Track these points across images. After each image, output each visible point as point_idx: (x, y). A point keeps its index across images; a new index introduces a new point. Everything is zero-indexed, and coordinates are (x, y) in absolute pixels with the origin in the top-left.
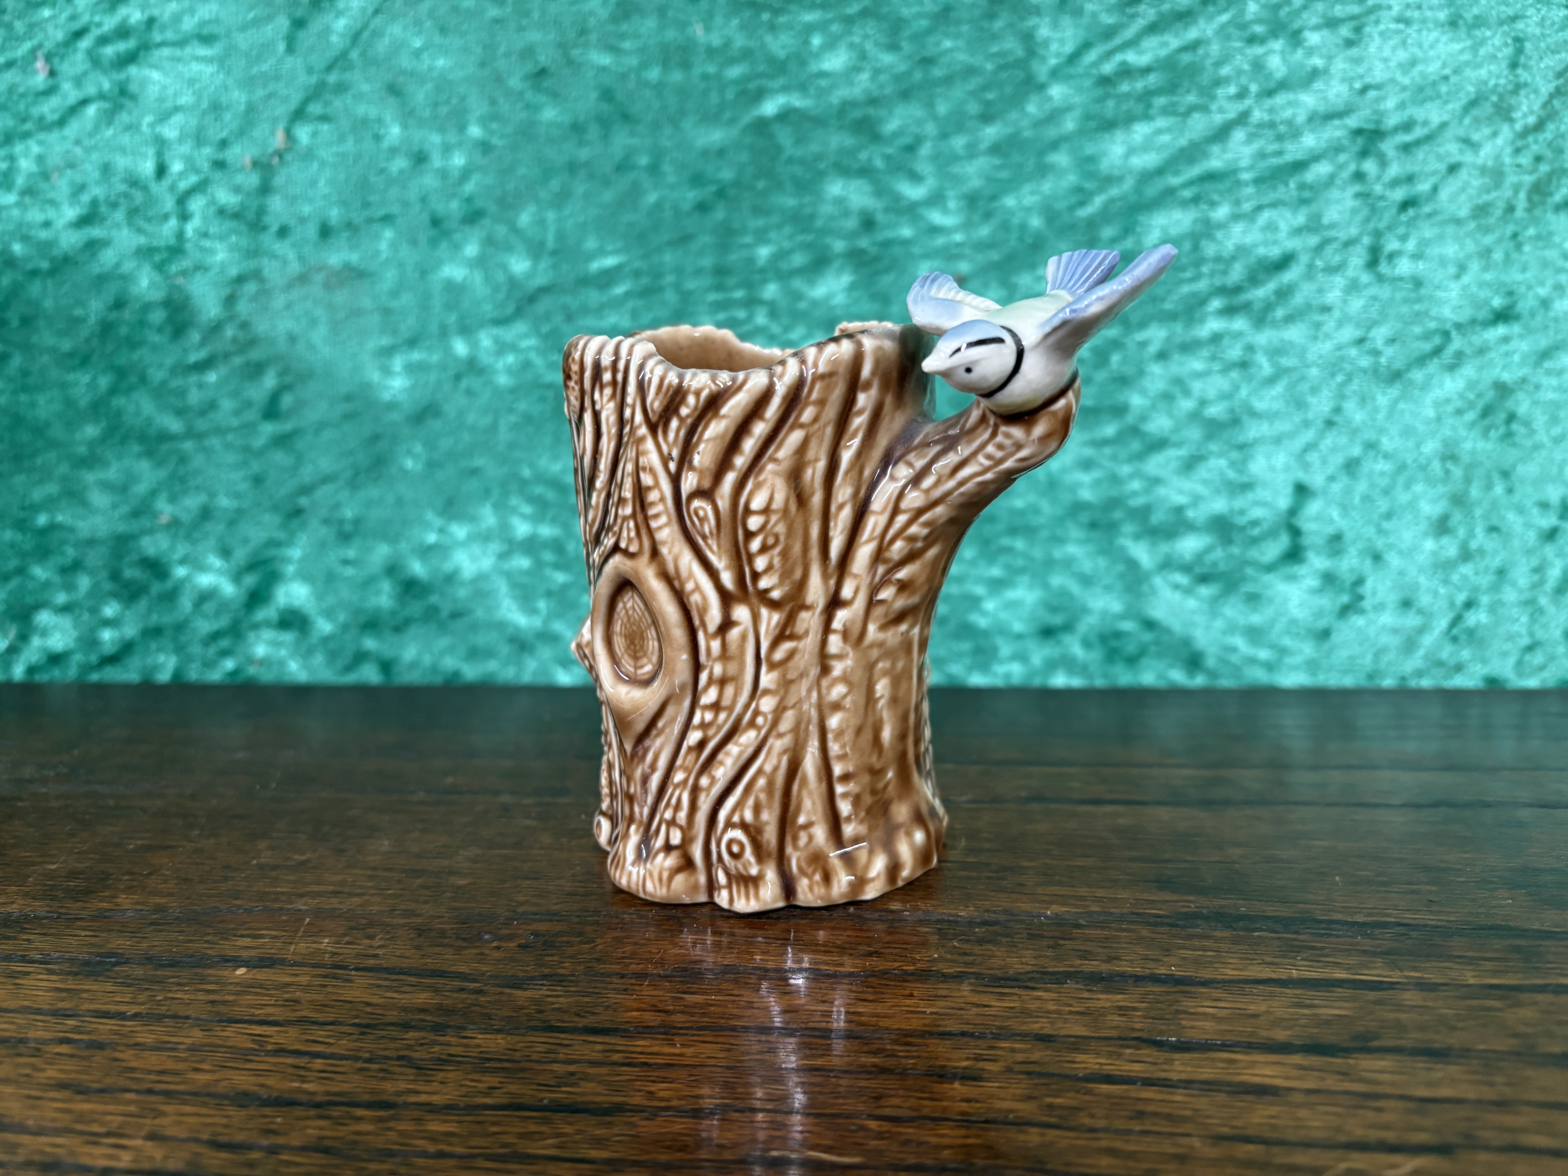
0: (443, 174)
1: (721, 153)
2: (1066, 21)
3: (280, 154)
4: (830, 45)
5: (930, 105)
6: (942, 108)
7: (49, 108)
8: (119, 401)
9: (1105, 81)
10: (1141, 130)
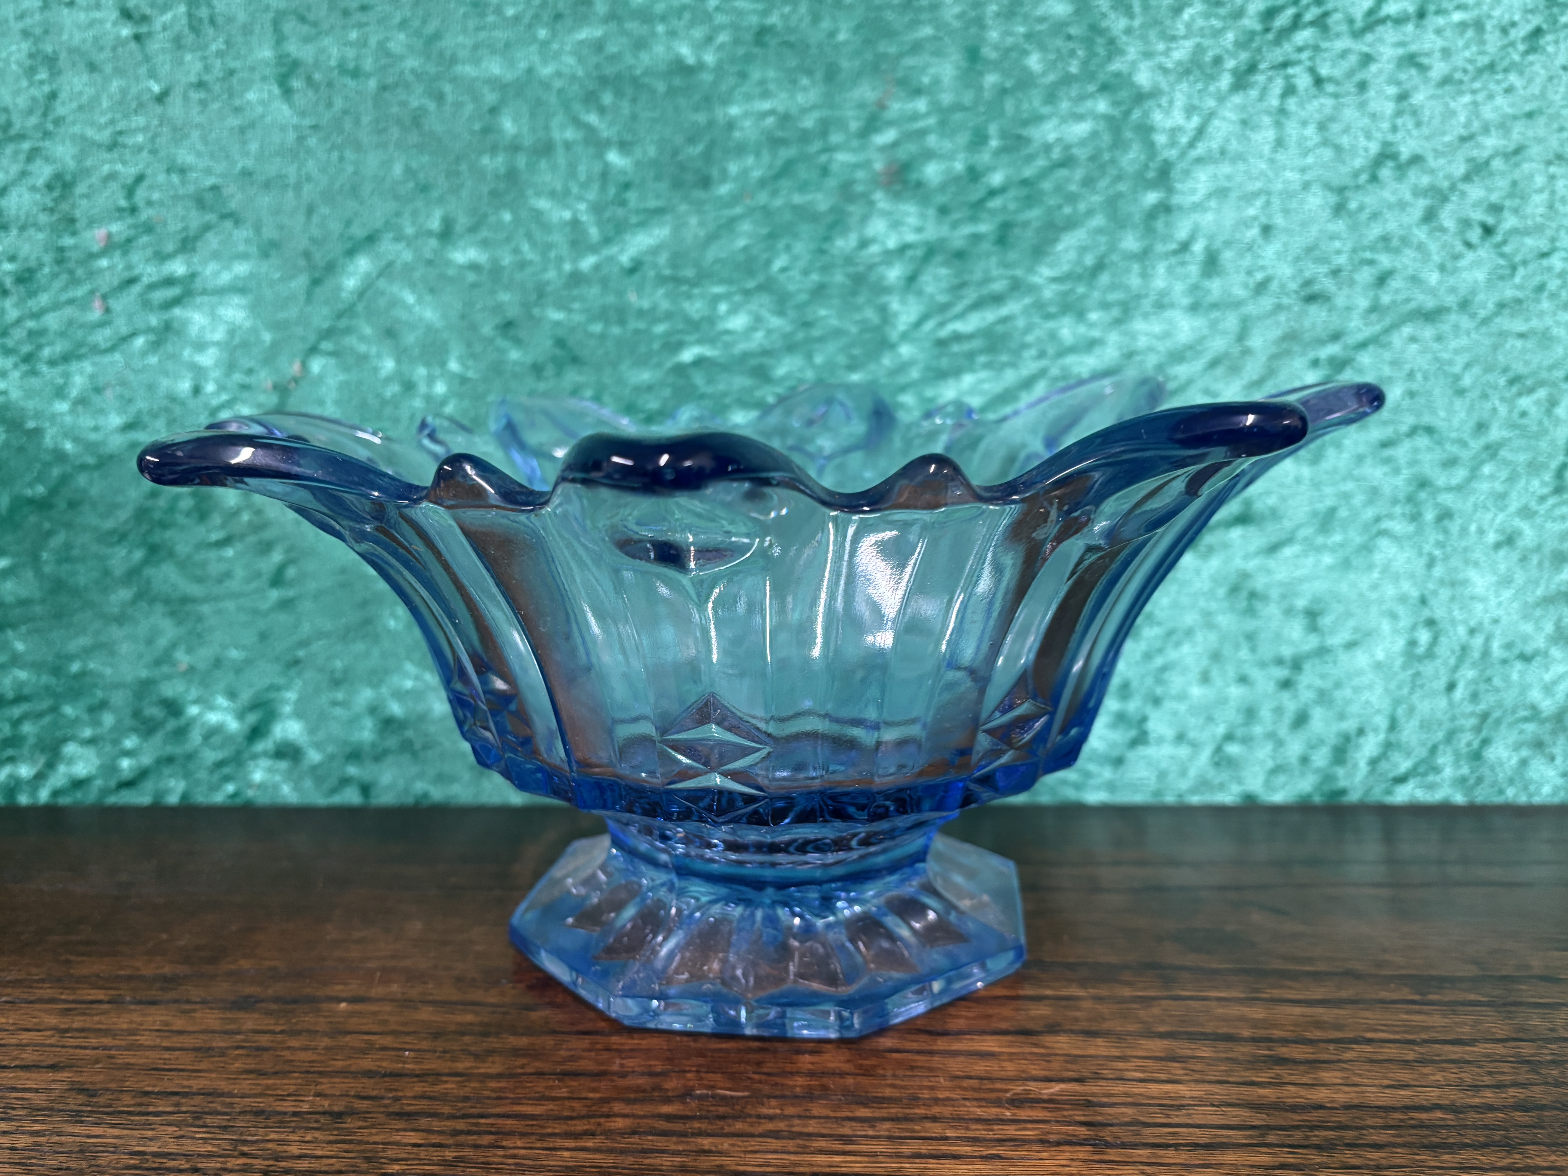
0: (429, 398)
1: (649, 388)
2: (911, 299)
3: (296, 380)
4: (734, 310)
5: (809, 357)
6: (819, 359)
7: (102, 337)
8: (149, 572)
9: (942, 343)
10: (968, 379)
